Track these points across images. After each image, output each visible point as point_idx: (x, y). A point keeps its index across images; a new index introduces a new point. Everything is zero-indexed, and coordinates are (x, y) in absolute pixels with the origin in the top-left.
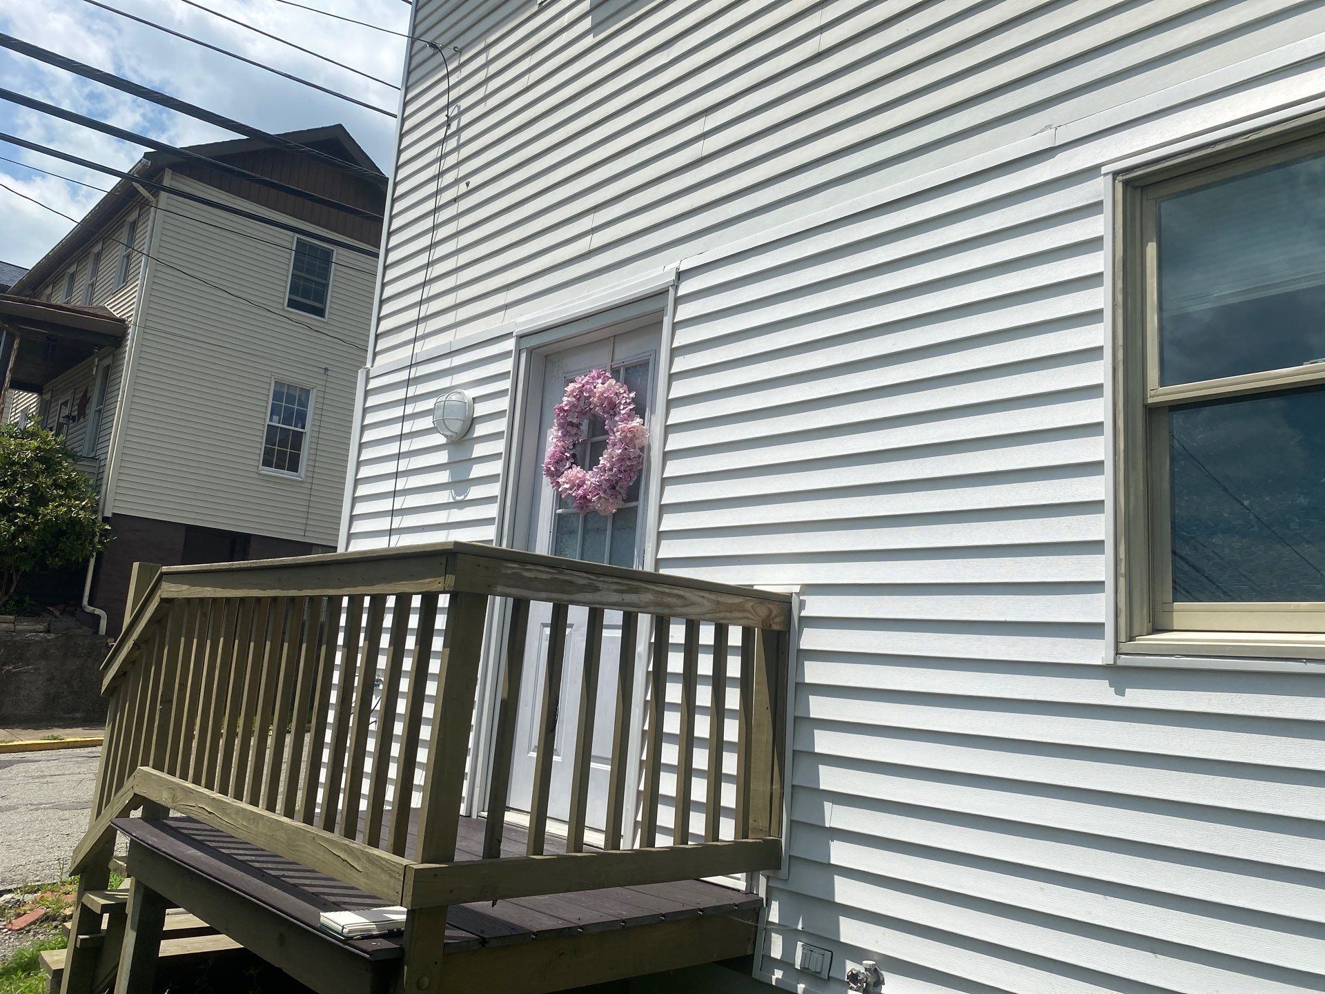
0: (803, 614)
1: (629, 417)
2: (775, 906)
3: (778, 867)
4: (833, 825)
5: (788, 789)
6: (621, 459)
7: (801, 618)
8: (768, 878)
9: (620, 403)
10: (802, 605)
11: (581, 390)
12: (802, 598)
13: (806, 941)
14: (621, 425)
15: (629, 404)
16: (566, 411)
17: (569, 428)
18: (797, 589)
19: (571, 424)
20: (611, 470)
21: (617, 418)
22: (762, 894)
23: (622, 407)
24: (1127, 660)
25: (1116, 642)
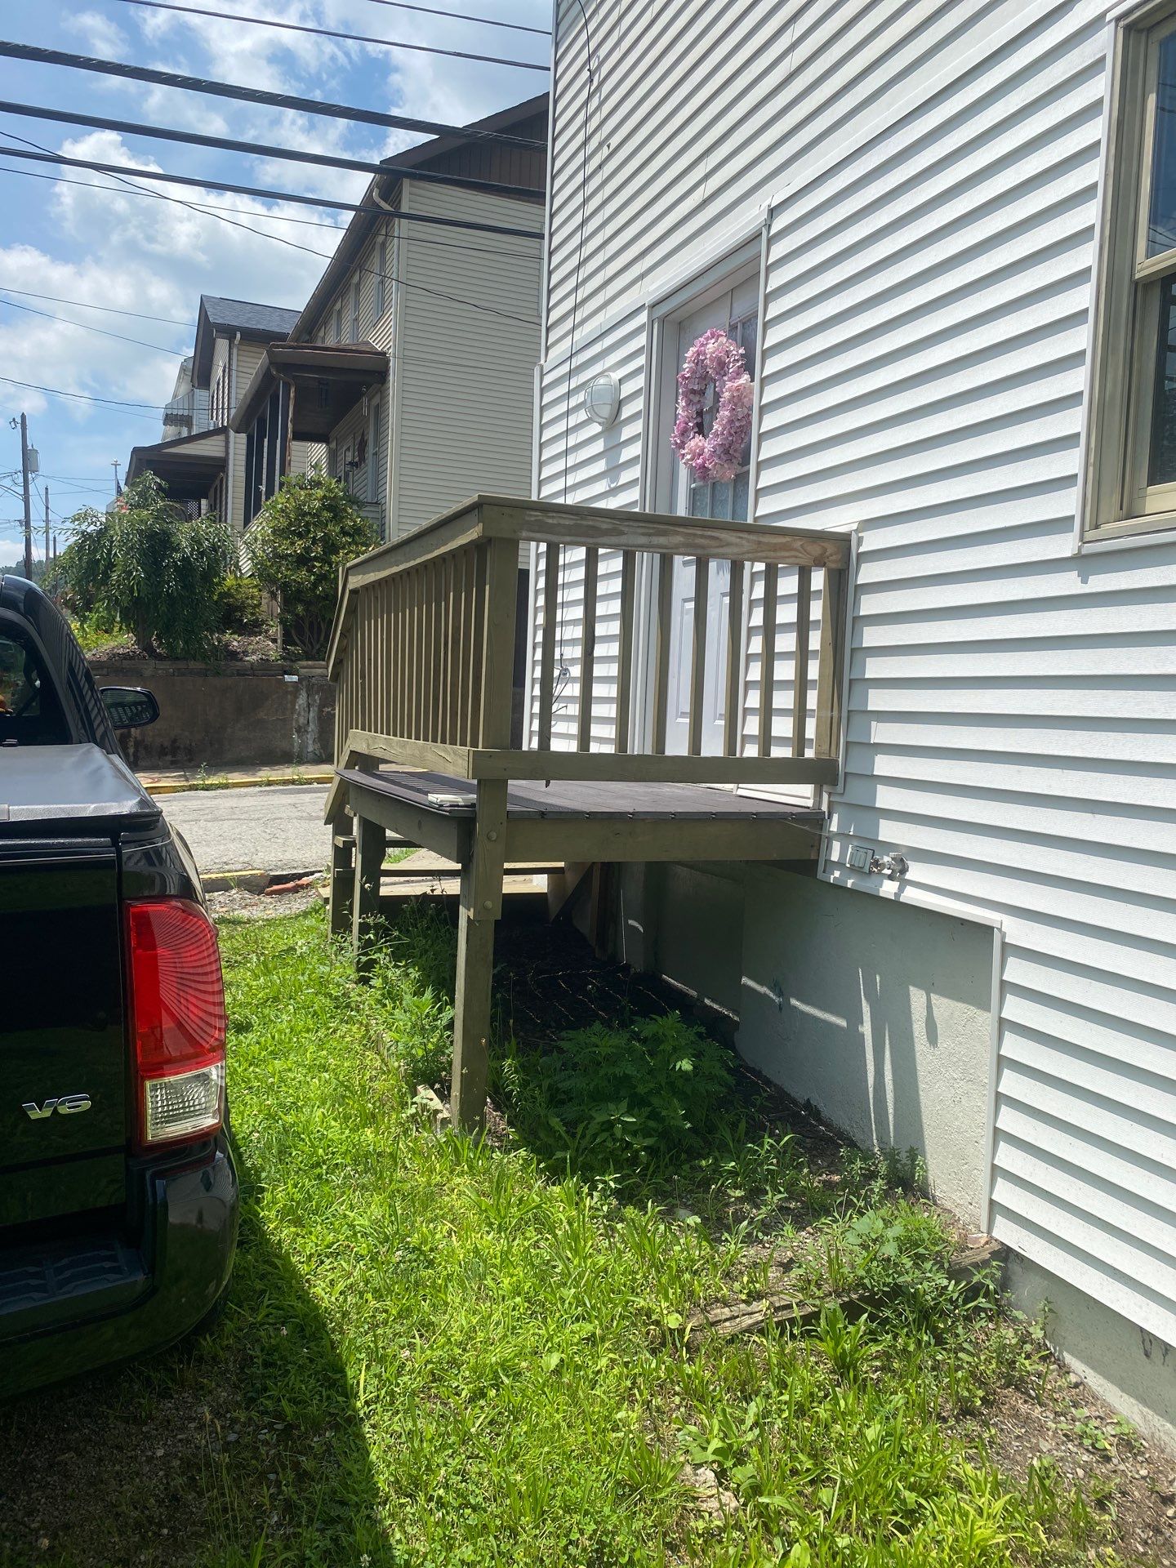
0: (861, 550)
1: (738, 375)
2: (835, 817)
3: (834, 783)
4: (876, 741)
5: (844, 714)
6: (731, 422)
7: (859, 555)
8: (830, 794)
9: (729, 362)
10: (860, 541)
11: (698, 353)
12: (860, 535)
13: (856, 844)
14: (729, 384)
15: (738, 361)
16: (687, 378)
17: (691, 396)
18: (855, 527)
19: (693, 392)
20: (722, 434)
21: (726, 378)
22: (824, 808)
23: (731, 365)
24: (1089, 549)
25: (1082, 531)
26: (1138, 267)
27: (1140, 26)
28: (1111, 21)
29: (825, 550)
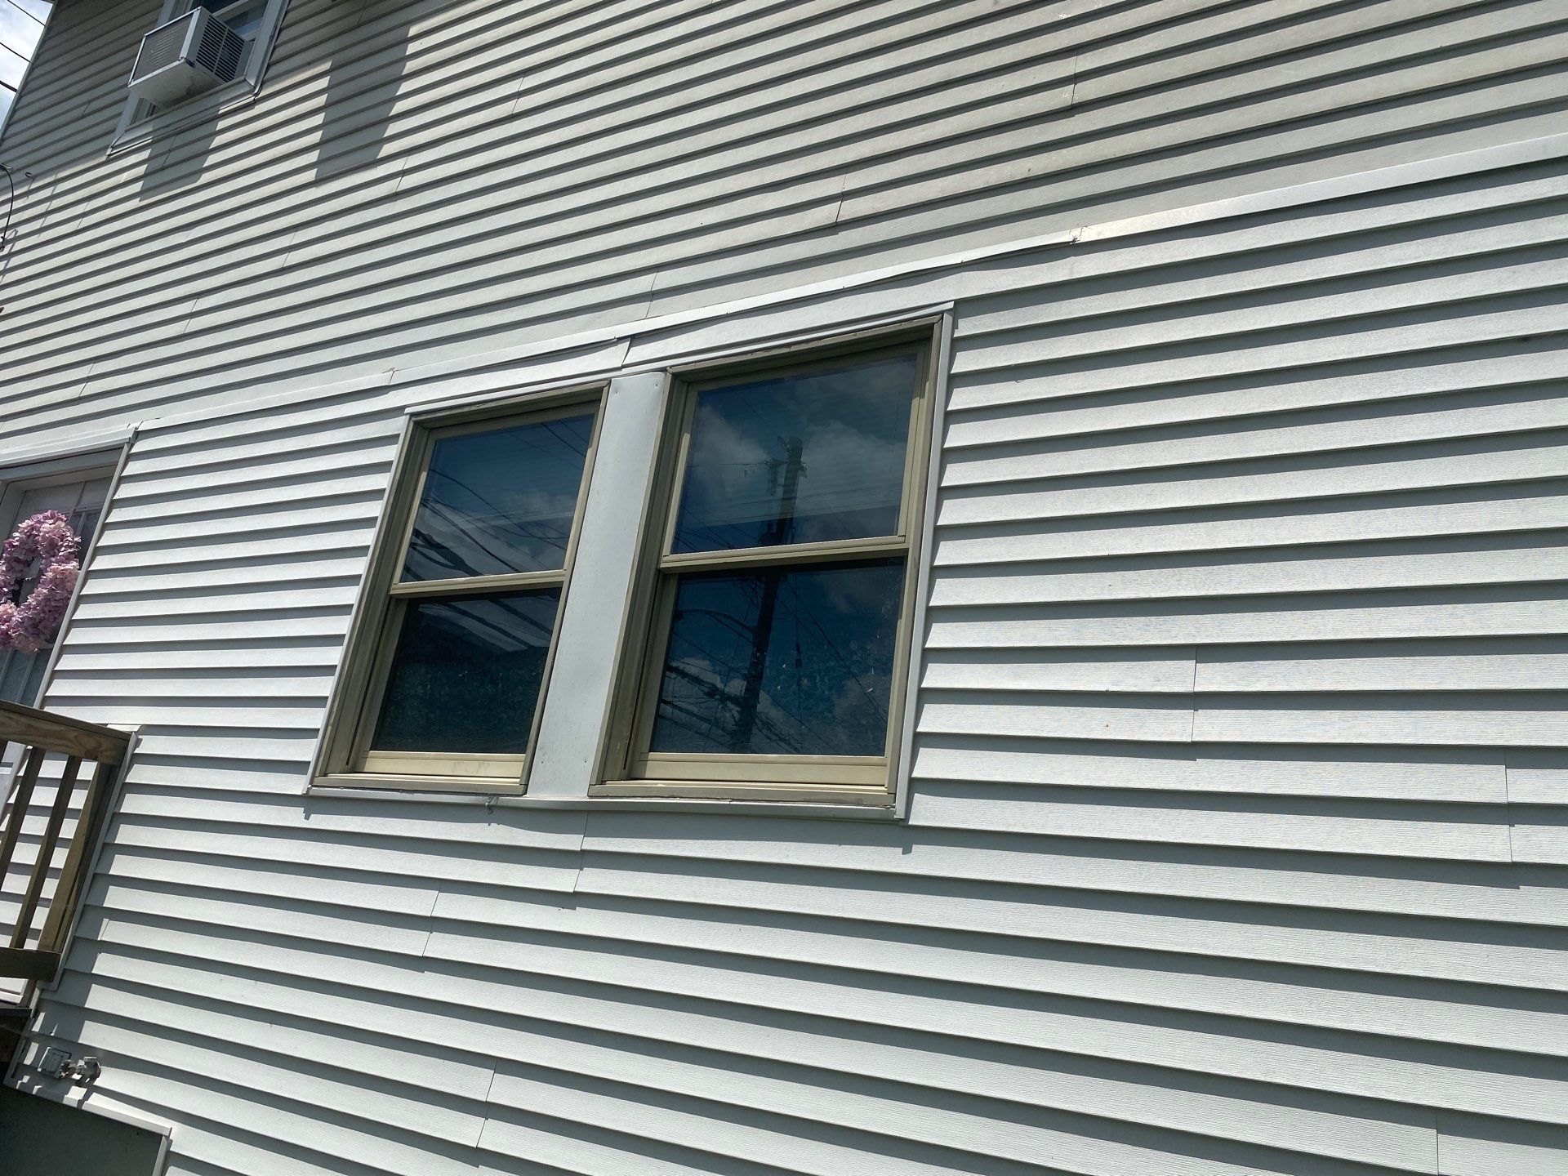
0: (137, 751)
1: (67, 559)
2: (42, 1016)
3: (50, 978)
4: (104, 939)
5: (80, 908)
6: (47, 599)
7: (134, 755)
8: (42, 991)
9: (62, 546)
10: (138, 743)
11: (33, 528)
12: (140, 737)
13: (55, 1047)
14: (55, 566)
15: (71, 547)
16: (14, 546)
17: (14, 564)
18: (136, 728)
19: (17, 560)
20: (35, 608)
21: (53, 559)
22: (32, 1006)
23: (63, 549)
24: (315, 791)
25: (313, 776)
26: (393, 586)
27: (425, 425)
28: (407, 414)
29: (100, 745)
